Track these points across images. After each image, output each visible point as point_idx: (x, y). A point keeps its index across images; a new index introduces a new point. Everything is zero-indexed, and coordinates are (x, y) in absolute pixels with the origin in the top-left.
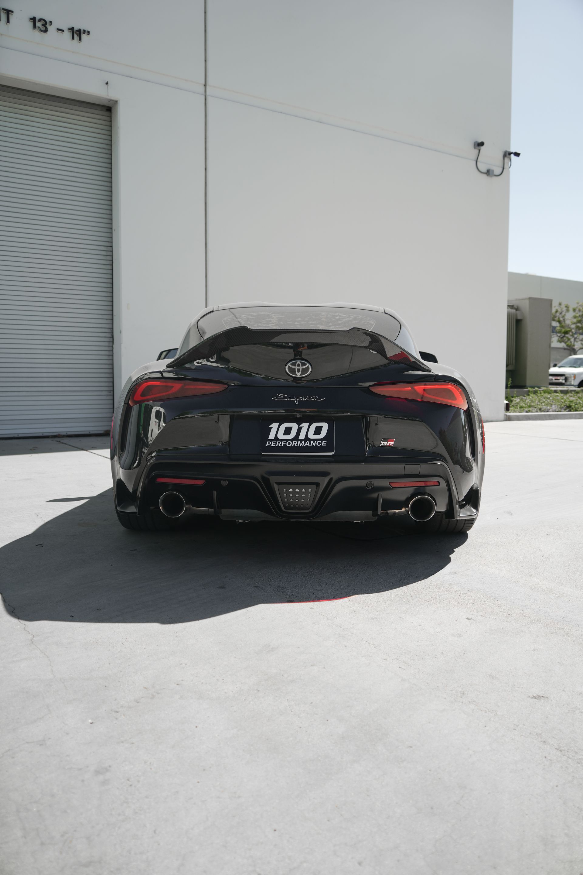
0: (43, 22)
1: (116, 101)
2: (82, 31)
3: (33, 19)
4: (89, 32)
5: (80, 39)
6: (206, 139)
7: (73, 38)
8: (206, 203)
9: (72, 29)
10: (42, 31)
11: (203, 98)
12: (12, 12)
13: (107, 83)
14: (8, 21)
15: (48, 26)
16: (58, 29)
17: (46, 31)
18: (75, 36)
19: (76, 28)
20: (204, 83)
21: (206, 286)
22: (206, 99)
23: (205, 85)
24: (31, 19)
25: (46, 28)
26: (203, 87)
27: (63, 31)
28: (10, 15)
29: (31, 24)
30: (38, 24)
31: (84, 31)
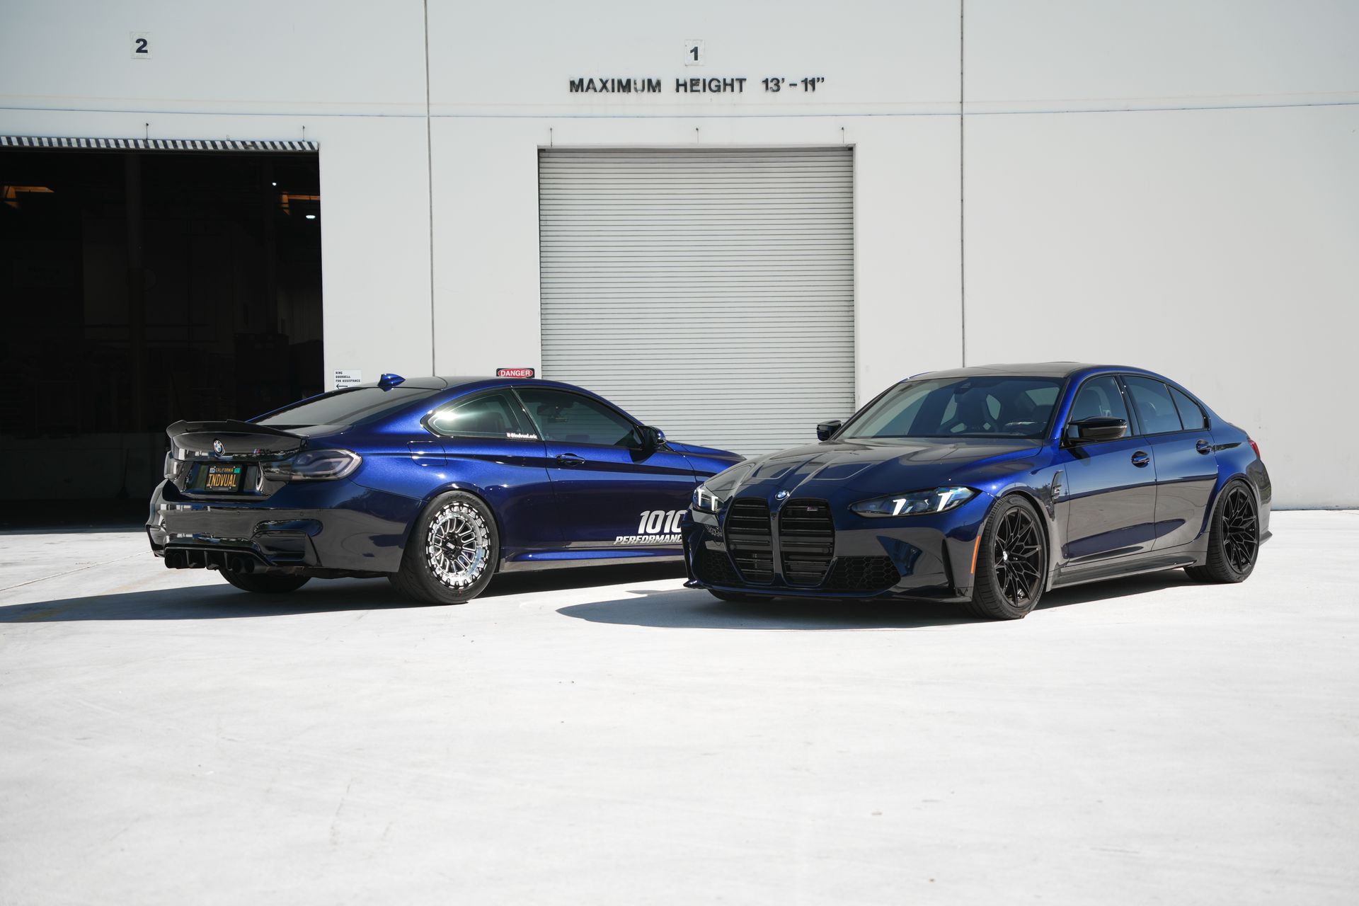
0: (775, 82)
1: (855, 144)
2: (816, 80)
3: (766, 81)
4: (823, 79)
5: (814, 89)
6: (962, 165)
7: (806, 90)
8: (962, 241)
9: (805, 81)
10: (774, 91)
11: (960, 116)
12: (745, 80)
13: (843, 129)
14: (741, 90)
15: (780, 84)
16: (791, 85)
17: (778, 90)
18: (810, 87)
19: (809, 79)
20: (960, 100)
21: (963, 338)
22: (962, 119)
23: (962, 102)
24: (763, 82)
25: (779, 87)
26: (960, 104)
27: (796, 85)
28: (744, 84)
29: (764, 85)
30: (771, 85)
31: (818, 79)
